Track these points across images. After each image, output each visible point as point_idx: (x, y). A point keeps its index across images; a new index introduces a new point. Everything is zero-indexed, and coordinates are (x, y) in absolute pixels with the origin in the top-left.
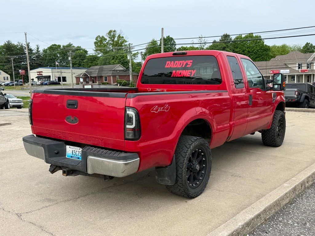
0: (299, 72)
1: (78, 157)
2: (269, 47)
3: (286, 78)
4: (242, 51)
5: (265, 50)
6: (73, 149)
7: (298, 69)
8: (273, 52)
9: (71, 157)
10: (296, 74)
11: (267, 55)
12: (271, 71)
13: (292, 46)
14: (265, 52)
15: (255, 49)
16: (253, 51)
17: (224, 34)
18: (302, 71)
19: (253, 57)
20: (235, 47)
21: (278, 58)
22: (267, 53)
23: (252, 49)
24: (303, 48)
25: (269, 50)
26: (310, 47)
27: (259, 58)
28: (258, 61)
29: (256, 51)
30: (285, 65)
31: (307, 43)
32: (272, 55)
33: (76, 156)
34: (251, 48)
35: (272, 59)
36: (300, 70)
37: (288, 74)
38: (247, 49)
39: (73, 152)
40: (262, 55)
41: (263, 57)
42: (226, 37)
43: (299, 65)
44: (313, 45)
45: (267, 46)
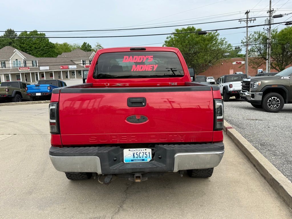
0: (84, 68)
1: (143, 159)
2: (54, 44)
3: (74, 73)
4: (29, 47)
5: (51, 47)
6: (134, 152)
7: (83, 65)
8: (58, 49)
9: (132, 160)
10: (82, 69)
11: (53, 52)
12: (61, 66)
13: (72, 44)
14: (51, 49)
15: (41, 46)
16: (40, 47)
17: (8, 29)
18: (86, 67)
19: (40, 53)
20: (21, 43)
21: (64, 55)
22: (53, 50)
23: (39, 46)
24: (82, 47)
25: (54, 47)
26: (87, 46)
27: (46, 55)
28: (46, 57)
29: (42, 48)
30: (71, 61)
31: (84, 43)
32: (57, 52)
33: (139, 158)
34: (37, 44)
35: (59, 56)
36: (85, 65)
37: (76, 69)
38: (33, 46)
39: (135, 155)
40: (48, 52)
41: (50, 54)
42: (10, 32)
43: (83, 61)
44: (90, 45)
45: (52, 43)
